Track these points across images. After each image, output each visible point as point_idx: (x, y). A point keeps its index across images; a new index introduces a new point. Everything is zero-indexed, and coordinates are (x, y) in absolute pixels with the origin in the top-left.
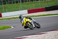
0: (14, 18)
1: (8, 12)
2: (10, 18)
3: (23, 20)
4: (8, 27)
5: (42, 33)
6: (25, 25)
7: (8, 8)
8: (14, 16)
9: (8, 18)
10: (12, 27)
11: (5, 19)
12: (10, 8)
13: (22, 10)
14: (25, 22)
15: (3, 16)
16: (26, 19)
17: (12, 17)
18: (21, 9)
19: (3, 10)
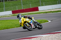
0: (51, 11)
1: (45, 5)
2: (47, 12)
3: (21, 19)
4: (45, 21)
6: (22, 25)
7: (45, 2)
8: (51, 10)
9: (45, 12)
10: (50, 21)
11: (42, 13)
12: (48, 2)
14: (23, 22)
15: (39, 10)
16: (24, 19)
17: (50, 11)
19: (40, 3)
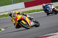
5: (48, 35)
13: (16, 3)
18: (14, 2)
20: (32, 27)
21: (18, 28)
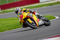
20: (39, 26)
21: (26, 27)
